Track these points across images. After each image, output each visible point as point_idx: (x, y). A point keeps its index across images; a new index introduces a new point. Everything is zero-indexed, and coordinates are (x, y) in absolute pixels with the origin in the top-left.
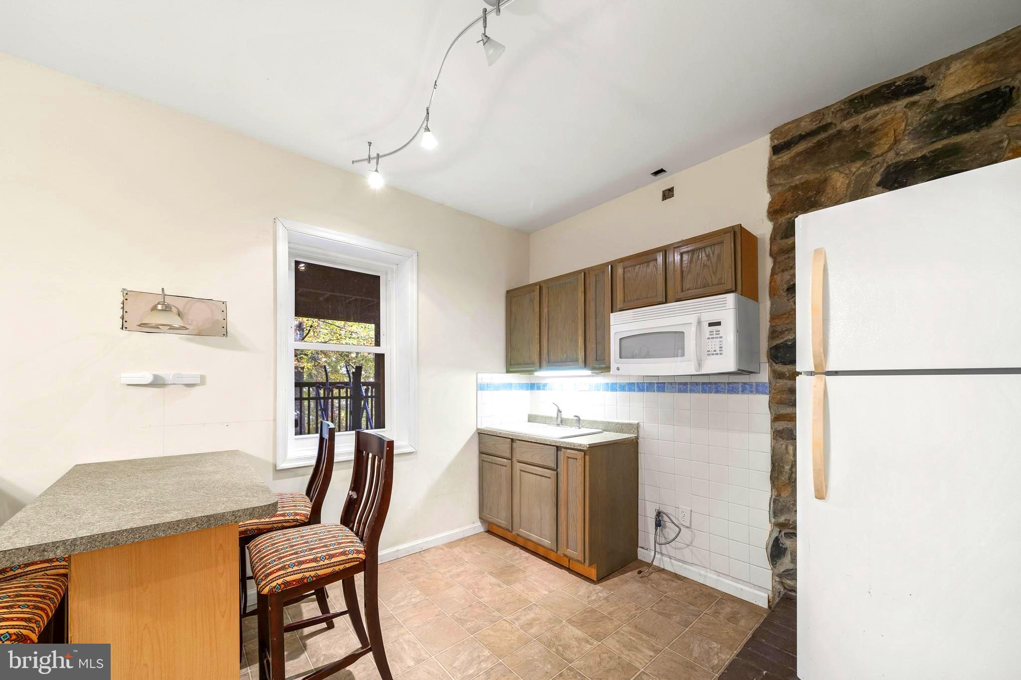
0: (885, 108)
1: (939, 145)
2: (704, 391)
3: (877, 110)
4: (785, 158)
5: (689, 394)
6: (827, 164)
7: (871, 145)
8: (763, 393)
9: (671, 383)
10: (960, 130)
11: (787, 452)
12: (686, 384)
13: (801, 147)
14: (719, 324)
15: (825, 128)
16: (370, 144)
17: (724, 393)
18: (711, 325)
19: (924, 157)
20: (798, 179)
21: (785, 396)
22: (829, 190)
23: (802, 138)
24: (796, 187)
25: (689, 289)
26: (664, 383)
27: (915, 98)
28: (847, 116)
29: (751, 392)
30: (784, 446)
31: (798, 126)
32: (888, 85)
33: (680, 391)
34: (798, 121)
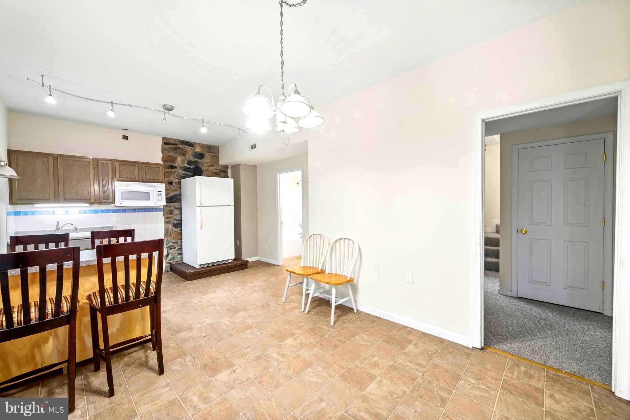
0: (187, 147)
1: (196, 160)
2: (142, 212)
3: (186, 146)
4: (167, 147)
5: (136, 213)
6: (177, 154)
7: (186, 154)
8: (162, 211)
9: (129, 209)
10: (198, 158)
11: (169, 227)
12: (135, 209)
13: (171, 146)
14: (161, 191)
15: (177, 144)
16: (43, 76)
17: (149, 212)
18: (158, 191)
19: (194, 161)
20: (170, 154)
21: (168, 212)
22: (177, 160)
23: (171, 144)
24: (168, 156)
25: (148, 179)
27: (192, 148)
28: (180, 144)
29: (158, 211)
30: (168, 226)
31: (170, 140)
32: (188, 142)
33: (133, 212)
34: (170, 139)
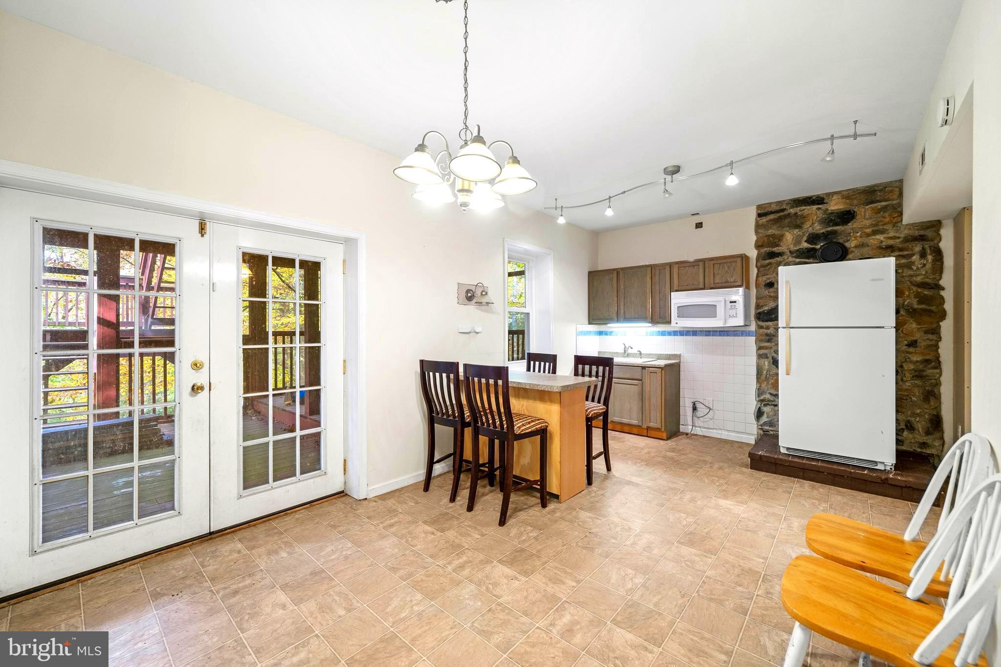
0: (808, 207)
1: (829, 229)
2: (720, 335)
3: (805, 207)
4: (764, 220)
5: (711, 337)
6: (783, 228)
7: (803, 223)
8: (752, 336)
9: (701, 331)
10: (836, 224)
11: (764, 365)
12: (709, 331)
13: (772, 217)
14: (735, 302)
15: (783, 210)
16: (556, 199)
17: (731, 336)
18: (731, 302)
19: (823, 233)
20: (770, 232)
21: (763, 337)
22: (784, 240)
23: (772, 213)
24: (769, 236)
25: (718, 283)
26: (697, 331)
27: (820, 206)
28: (792, 207)
29: (746, 336)
30: (763, 361)
31: (770, 206)
32: (810, 198)
33: (706, 335)
34: (771, 204)
